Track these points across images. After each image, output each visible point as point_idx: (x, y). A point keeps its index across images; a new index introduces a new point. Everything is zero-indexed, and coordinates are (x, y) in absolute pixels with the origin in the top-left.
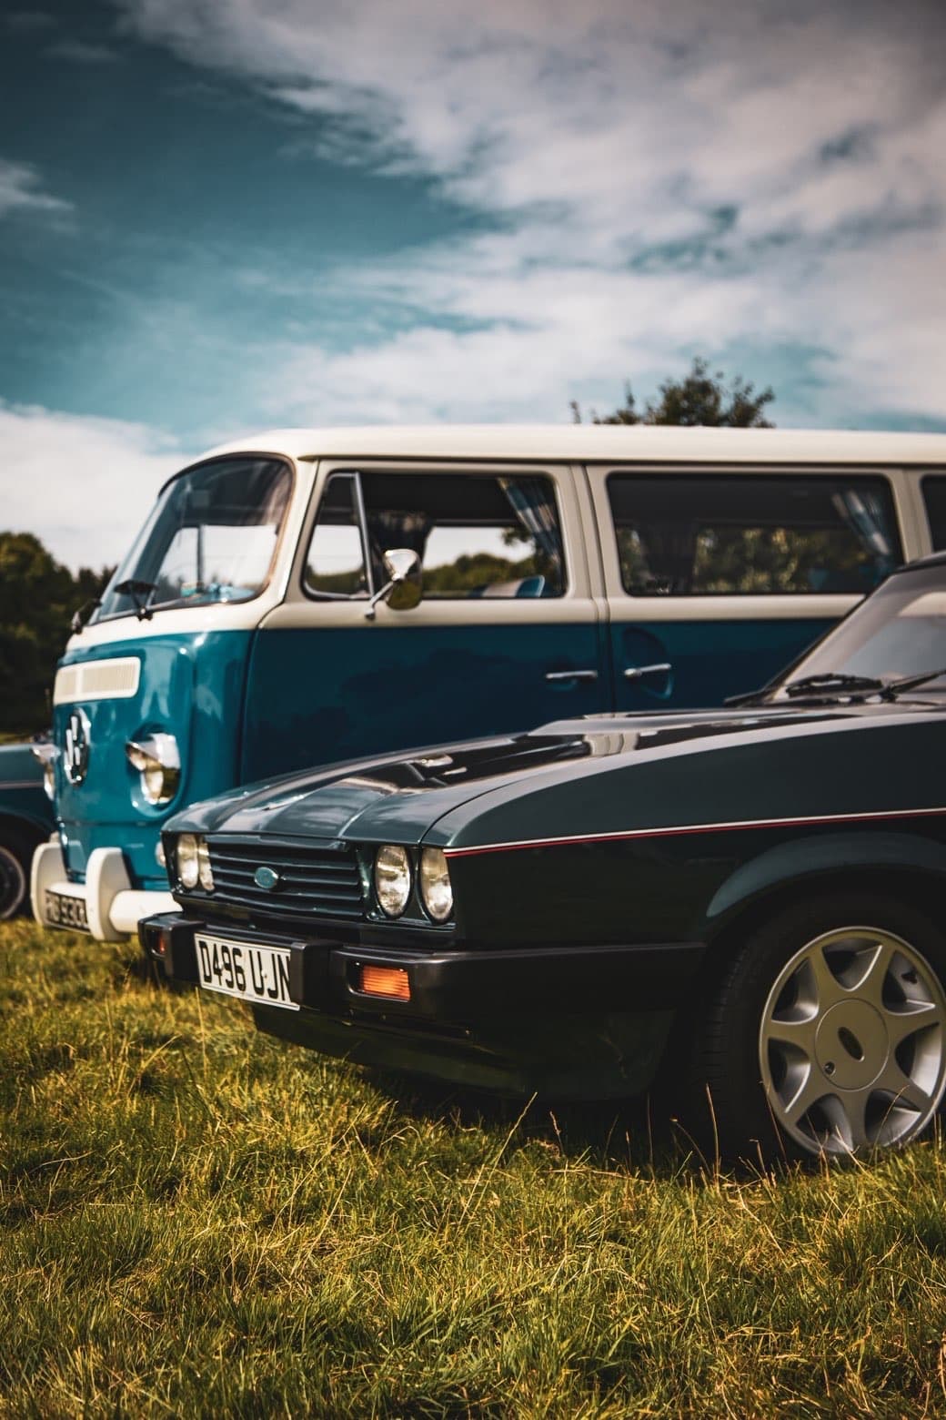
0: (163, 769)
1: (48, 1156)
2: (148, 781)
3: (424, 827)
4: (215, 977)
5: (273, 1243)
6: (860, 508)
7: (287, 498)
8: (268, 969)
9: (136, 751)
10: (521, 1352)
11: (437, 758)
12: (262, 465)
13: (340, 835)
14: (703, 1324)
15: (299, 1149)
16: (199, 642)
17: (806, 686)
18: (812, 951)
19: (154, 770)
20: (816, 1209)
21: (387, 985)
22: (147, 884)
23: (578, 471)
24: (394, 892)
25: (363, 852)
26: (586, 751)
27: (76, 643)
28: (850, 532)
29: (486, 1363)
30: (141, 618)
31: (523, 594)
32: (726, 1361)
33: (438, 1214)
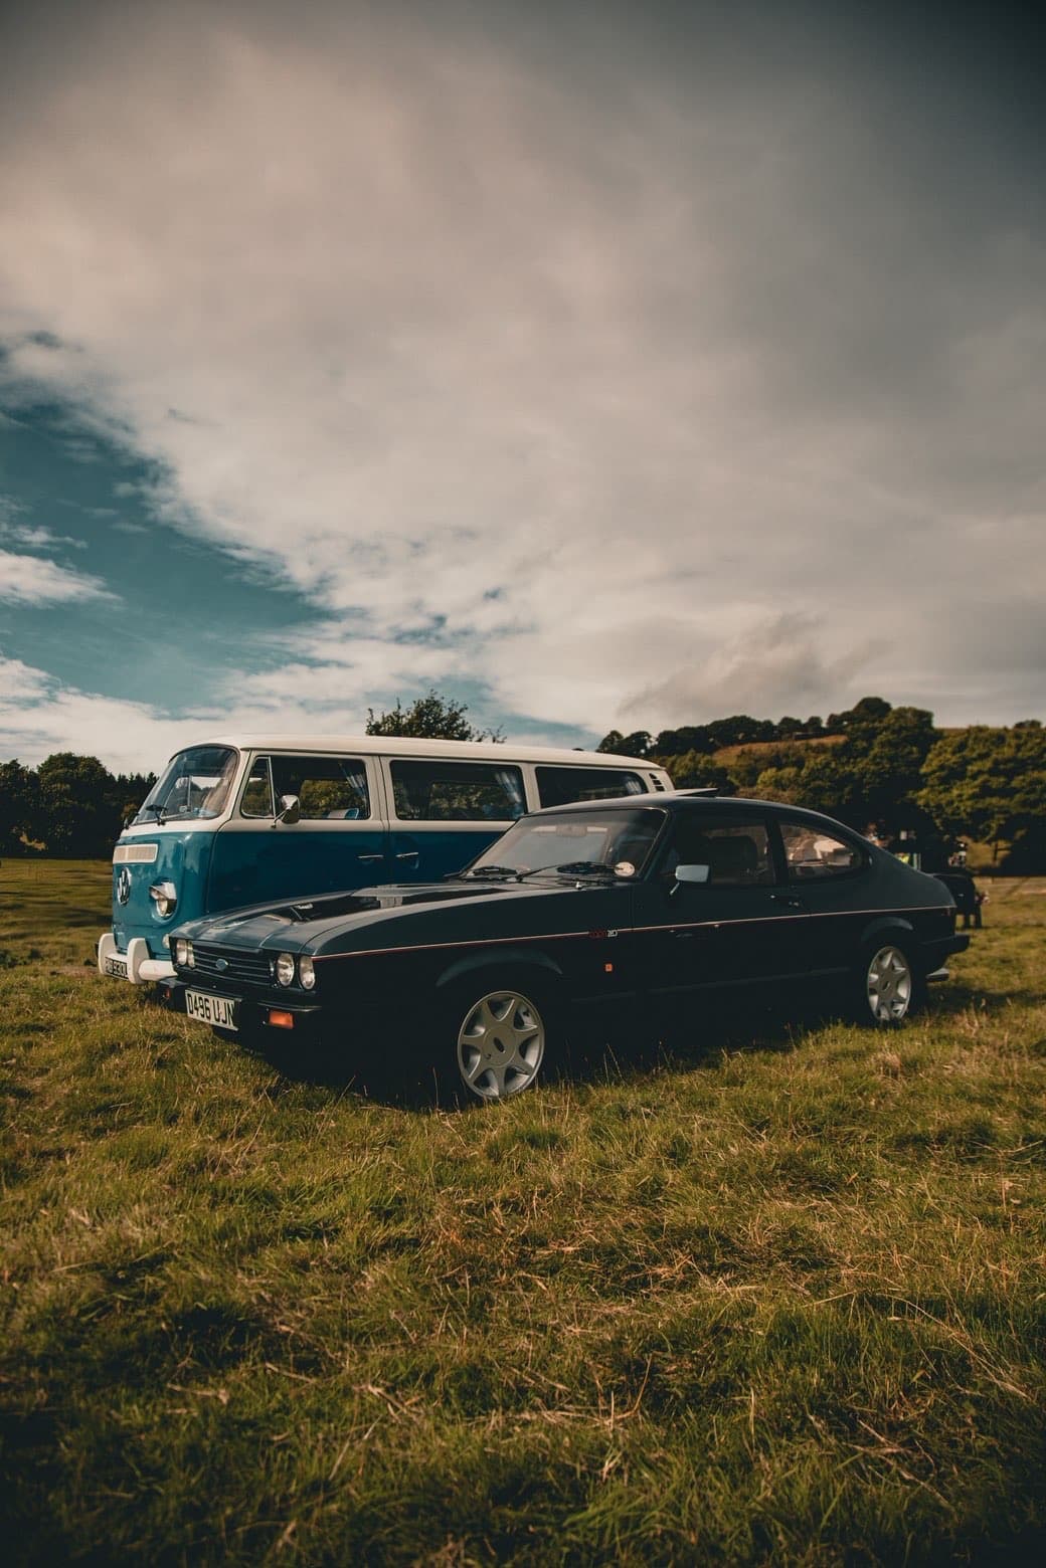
0: (168, 899)
1: (113, 1103)
2: (160, 905)
3: (300, 945)
4: (195, 1011)
5: (226, 1150)
6: (507, 781)
7: (236, 765)
8: (222, 1010)
9: (155, 890)
10: (348, 1203)
11: (306, 904)
12: (223, 751)
13: (260, 946)
14: (431, 1186)
15: (237, 1100)
16: (188, 837)
17: (482, 870)
18: (482, 1002)
19: (163, 900)
20: (482, 1126)
21: (281, 1020)
22: (157, 956)
23: (376, 759)
24: (286, 975)
25: (271, 955)
26: (378, 906)
27: (124, 833)
28: (502, 794)
29: (331, 1209)
30: (159, 824)
31: (348, 817)
32: (440, 1204)
33: (307, 1133)
